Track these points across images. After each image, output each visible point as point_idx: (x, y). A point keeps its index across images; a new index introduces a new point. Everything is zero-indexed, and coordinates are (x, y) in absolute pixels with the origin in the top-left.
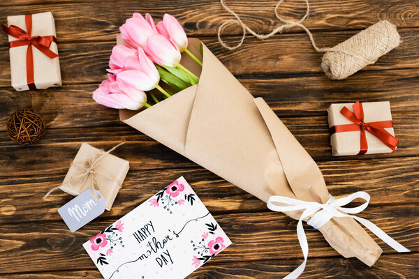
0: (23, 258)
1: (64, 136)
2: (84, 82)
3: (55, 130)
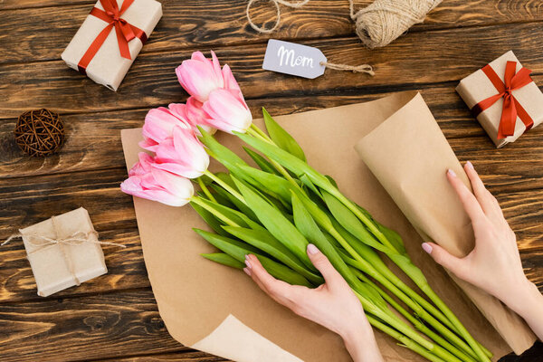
0: (53, 346)
1: (98, 181)
3: (84, 173)
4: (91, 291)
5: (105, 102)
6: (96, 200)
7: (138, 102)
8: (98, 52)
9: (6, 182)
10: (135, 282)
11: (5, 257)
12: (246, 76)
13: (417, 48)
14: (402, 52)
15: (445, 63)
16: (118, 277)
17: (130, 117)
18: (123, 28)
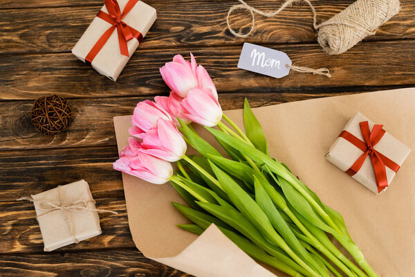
1: (97, 156)
2: (118, 95)
3: (86, 149)
4: (88, 248)
5: (106, 89)
6: (96, 172)
7: (134, 91)
8: (103, 49)
9: (22, 153)
10: (123, 242)
11: (19, 215)
12: (224, 73)
13: (369, 56)
14: (355, 59)
15: (391, 70)
16: (110, 238)
17: (125, 103)
18: (124, 30)
